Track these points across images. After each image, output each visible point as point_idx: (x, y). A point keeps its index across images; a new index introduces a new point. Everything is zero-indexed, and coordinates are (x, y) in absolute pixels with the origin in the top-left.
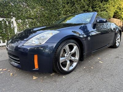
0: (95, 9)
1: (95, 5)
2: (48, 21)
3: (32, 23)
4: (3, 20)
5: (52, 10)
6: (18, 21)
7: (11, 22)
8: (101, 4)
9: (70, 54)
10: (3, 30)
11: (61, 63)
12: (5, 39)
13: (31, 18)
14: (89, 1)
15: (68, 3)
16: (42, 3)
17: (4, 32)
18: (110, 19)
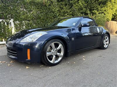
0: (93, 12)
1: (93, 7)
2: (43, 22)
3: (29, 24)
4: (3, 21)
5: (47, 13)
6: (16, 22)
7: (9, 23)
8: (99, 7)
9: (56, 50)
10: (1, 30)
11: (48, 57)
12: (3, 38)
13: (28, 20)
14: (87, 4)
15: (66, 5)
16: (39, 7)
17: (3, 32)
18: (108, 21)
